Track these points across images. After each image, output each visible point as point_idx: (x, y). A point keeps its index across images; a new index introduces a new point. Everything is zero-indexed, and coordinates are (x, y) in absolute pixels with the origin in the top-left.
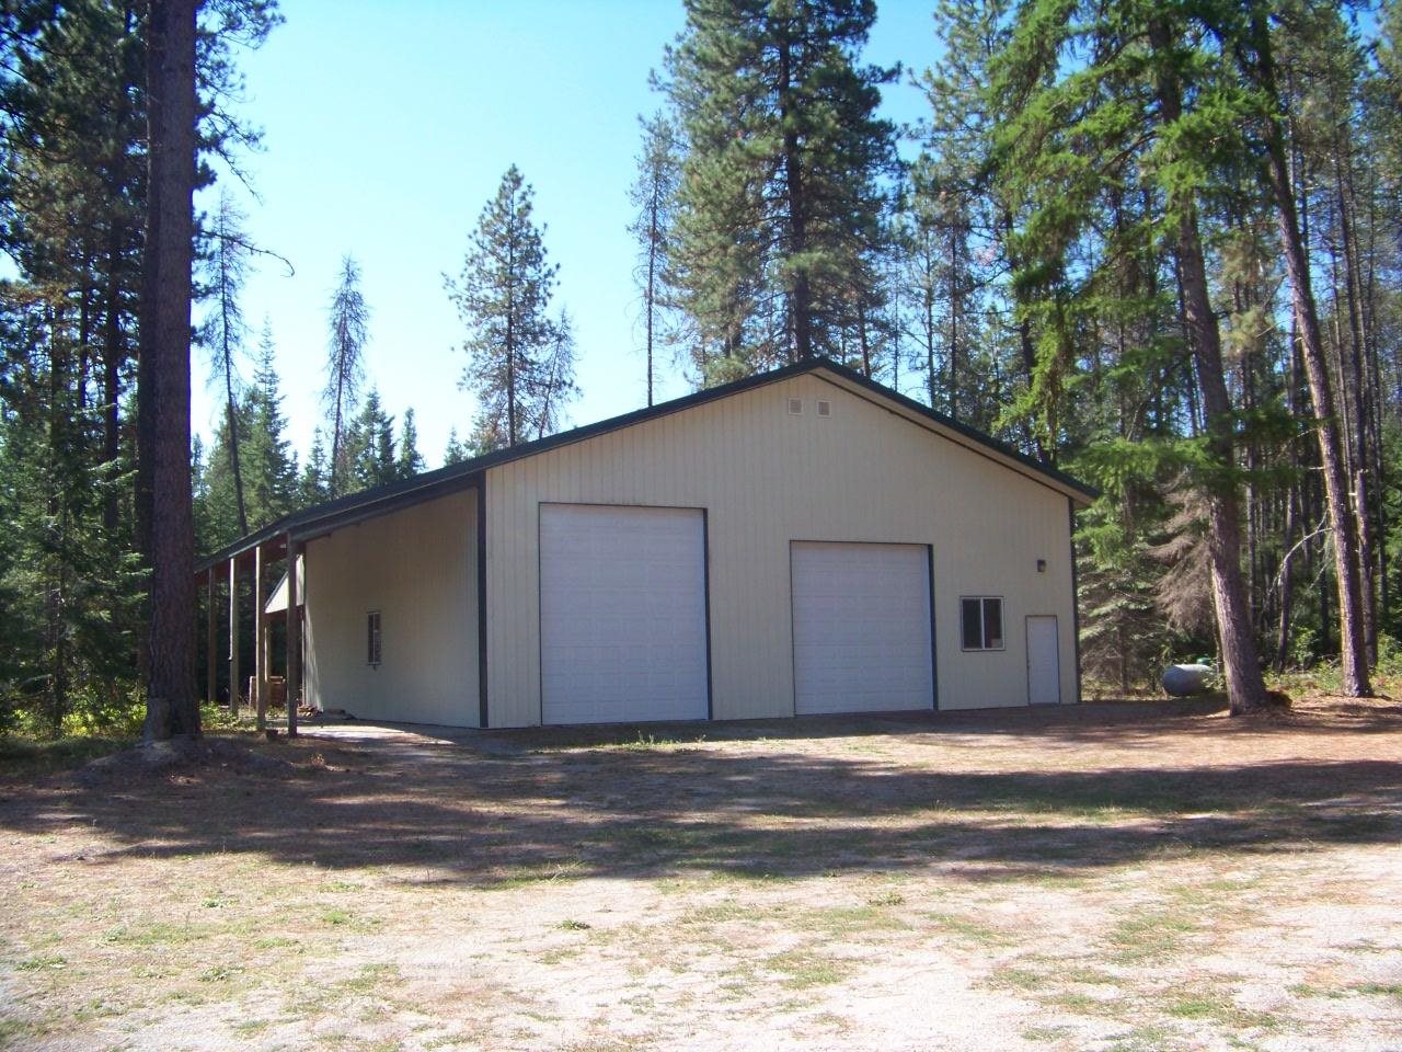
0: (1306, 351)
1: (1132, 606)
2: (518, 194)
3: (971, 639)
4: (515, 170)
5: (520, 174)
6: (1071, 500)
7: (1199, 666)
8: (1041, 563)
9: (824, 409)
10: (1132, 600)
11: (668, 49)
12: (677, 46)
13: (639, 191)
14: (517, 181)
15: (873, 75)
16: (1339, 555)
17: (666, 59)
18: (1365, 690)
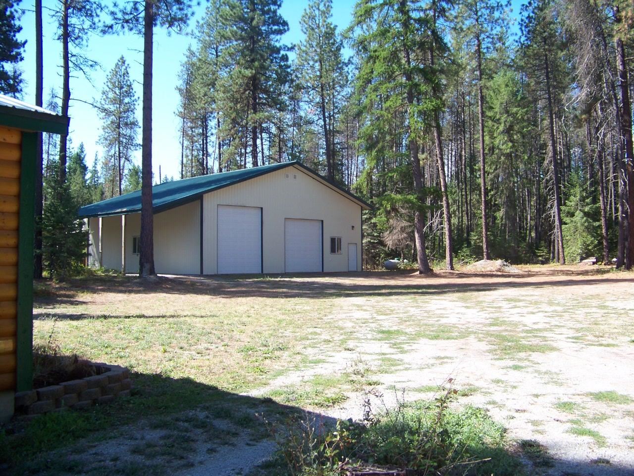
0: (440, 169)
1: (372, 241)
2: (124, 67)
3: (333, 250)
4: (123, 58)
5: (124, 59)
6: (362, 207)
7: (396, 261)
8: (353, 227)
9: (295, 177)
10: (371, 239)
11: (198, 22)
12: (201, 22)
13: (181, 74)
14: (124, 62)
15: (284, 48)
16: (446, 229)
17: (197, 26)
18: (452, 268)
